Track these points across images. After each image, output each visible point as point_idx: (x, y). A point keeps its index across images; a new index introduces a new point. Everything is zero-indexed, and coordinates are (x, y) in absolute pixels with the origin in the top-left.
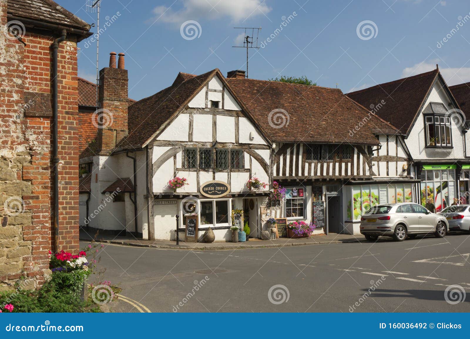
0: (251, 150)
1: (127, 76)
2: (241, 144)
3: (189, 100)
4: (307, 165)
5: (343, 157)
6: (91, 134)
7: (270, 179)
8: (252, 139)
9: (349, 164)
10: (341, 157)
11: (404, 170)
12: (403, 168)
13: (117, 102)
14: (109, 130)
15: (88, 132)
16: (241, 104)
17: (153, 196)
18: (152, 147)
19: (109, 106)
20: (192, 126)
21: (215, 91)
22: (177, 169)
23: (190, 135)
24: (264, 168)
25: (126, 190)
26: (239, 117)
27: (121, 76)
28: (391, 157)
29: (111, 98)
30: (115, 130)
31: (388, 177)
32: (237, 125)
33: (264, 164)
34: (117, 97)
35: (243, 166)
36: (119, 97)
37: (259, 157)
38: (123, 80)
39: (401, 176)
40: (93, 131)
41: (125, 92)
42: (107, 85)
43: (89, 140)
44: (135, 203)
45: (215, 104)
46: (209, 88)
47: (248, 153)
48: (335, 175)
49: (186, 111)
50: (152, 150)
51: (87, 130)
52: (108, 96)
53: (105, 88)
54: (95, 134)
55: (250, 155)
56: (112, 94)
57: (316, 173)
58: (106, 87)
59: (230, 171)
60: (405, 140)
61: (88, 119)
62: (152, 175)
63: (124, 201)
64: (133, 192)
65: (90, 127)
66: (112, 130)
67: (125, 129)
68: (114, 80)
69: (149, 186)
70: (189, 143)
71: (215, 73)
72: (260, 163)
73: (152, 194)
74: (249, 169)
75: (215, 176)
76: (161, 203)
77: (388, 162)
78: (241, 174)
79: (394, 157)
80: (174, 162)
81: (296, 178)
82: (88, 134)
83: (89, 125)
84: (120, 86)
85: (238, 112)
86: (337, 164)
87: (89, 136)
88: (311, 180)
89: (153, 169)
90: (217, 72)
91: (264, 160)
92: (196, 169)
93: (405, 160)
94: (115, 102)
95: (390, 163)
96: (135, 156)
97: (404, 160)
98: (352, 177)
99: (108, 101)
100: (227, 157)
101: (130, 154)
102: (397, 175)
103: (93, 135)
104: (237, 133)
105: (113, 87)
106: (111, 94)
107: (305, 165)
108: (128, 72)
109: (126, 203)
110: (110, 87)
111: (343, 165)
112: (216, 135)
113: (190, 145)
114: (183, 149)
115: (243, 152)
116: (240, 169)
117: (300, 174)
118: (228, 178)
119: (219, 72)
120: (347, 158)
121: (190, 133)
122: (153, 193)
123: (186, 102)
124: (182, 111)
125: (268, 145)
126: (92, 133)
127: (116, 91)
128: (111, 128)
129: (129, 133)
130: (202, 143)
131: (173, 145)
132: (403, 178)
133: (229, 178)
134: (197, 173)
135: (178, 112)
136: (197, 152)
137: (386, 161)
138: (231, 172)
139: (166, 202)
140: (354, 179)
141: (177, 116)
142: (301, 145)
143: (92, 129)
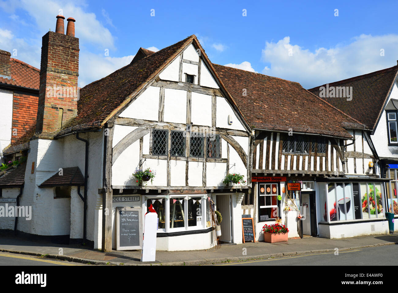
0: (228, 136)
1: (78, 45)
2: (219, 128)
3: (160, 70)
4: (283, 157)
5: (318, 150)
6: (29, 121)
7: (248, 172)
8: (230, 123)
9: (324, 158)
10: (316, 151)
11: (370, 168)
12: (369, 165)
13: (64, 74)
14: (52, 107)
15: (26, 118)
16: (219, 81)
17: (111, 190)
18: (113, 126)
19: (54, 79)
20: (164, 102)
21: (191, 62)
22: (143, 155)
23: (161, 113)
24: (242, 159)
25: (73, 183)
26: (217, 97)
27: (70, 44)
28: (357, 153)
29: (57, 69)
30: (60, 108)
31: (355, 174)
32: (214, 105)
33: (242, 154)
34: (65, 69)
35: (220, 156)
36: (67, 69)
37: (237, 146)
38: (73, 49)
39: (368, 173)
40: (32, 116)
41: (75, 64)
42: (53, 53)
43: (26, 127)
44: (84, 199)
45: (190, 78)
46: (184, 58)
47: (226, 140)
48: (310, 171)
49: (156, 83)
50: (112, 129)
51: (25, 115)
52: (52, 66)
53: (50, 57)
54: (34, 121)
55: (228, 142)
56: (59, 65)
57: (292, 167)
58: (51, 55)
59: (205, 160)
60: (371, 136)
61: (27, 103)
62: (111, 163)
63: (69, 197)
64: (83, 185)
65: (29, 112)
66: (57, 108)
67: (73, 109)
68: (61, 48)
69: (107, 177)
70: (159, 124)
71: (191, 40)
72: (238, 152)
73: (110, 188)
74: (227, 159)
75: (188, 167)
76: (120, 199)
77: (355, 159)
78: (218, 164)
79: (360, 154)
80: (140, 146)
81: (272, 172)
82: (25, 120)
83: (28, 109)
84: (68, 56)
85: (215, 90)
86: (312, 158)
87: (27, 122)
88: (287, 174)
89: (113, 154)
90: (194, 40)
91: (242, 149)
92: (166, 157)
93: (371, 157)
94: (62, 74)
95: (357, 159)
96: (88, 138)
97: (369, 157)
98: (326, 173)
99: (53, 73)
100: (202, 143)
101: (82, 136)
102: (364, 173)
103: (32, 121)
104: (213, 115)
105: (60, 56)
106: (57, 65)
107: (281, 158)
108: (79, 40)
109: (71, 200)
110: (55, 55)
111: (318, 158)
112: (191, 116)
113: (160, 126)
114: (152, 131)
115: (220, 138)
116: (216, 159)
117: (276, 168)
118: (203, 169)
119: (196, 40)
120: (321, 152)
121: (161, 111)
122: (112, 186)
123: (156, 72)
124: (151, 83)
125: (247, 132)
126: (31, 118)
127: (63, 61)
128: (56, 106)
129: (78, 113)
130: (174, 125)
131: (139, 125)
132: (369, 176)
133: (205, 169)
134: (168, 162)
135: (146, 84)
136: (168, 134)
137: (353, 157)
138: (207, 162)
139: (126, 199)
140: (329, 176)
141: (145, 89)
142: (278, 134)
143: (31, 114)
